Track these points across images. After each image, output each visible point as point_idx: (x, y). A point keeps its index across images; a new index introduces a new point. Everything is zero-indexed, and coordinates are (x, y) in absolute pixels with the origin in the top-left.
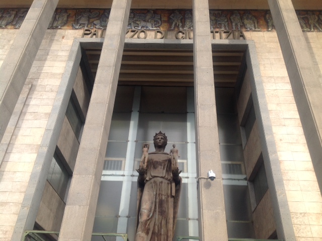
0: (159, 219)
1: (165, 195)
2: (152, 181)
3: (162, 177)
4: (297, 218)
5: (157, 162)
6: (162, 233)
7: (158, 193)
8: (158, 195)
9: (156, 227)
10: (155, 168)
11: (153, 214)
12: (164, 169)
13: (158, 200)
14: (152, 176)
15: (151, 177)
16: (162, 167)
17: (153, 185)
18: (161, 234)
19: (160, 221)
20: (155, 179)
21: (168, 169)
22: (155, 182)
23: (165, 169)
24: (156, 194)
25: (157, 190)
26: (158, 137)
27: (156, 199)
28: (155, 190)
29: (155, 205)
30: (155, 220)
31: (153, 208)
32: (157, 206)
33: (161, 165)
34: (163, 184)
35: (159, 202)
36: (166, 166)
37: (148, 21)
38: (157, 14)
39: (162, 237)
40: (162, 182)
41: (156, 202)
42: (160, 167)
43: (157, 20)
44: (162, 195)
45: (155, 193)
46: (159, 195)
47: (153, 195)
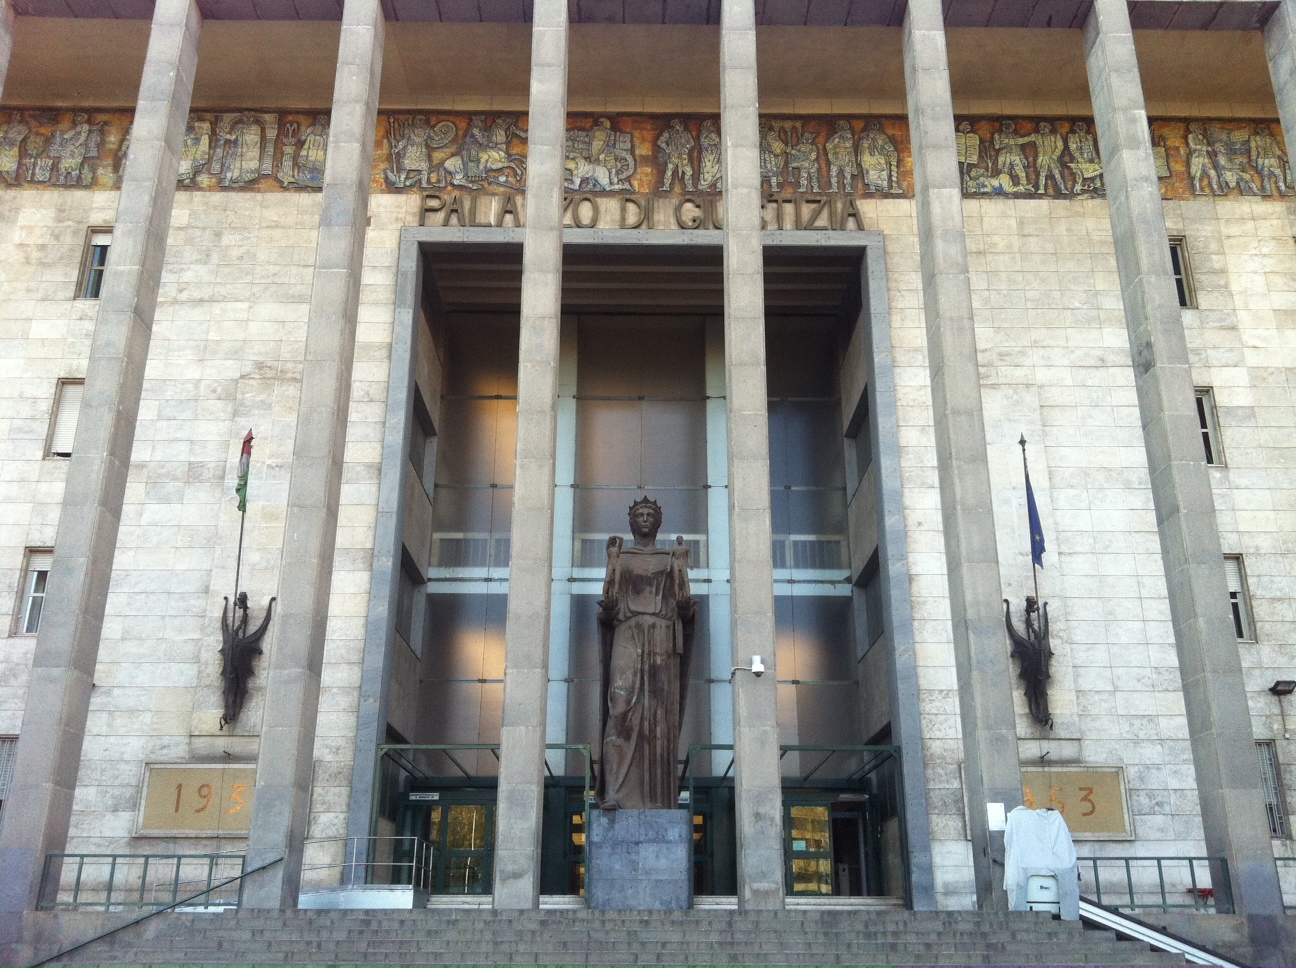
0: (650, 707)
1: (662, 655)
2: (632, 622)
3: (654, 614)
4: (932, 701)
5: (640, 578)
6: (659, 735)
7: (646, 651)
8: (646, 656)
9: (646, 724)
10: (637, 592)
11: (638, 698)
12: (657, 593)
13: (646, 667)
14: (631, 612)
15: (629, 614)
16: (654, 590)
17: (636, 631)
18: (655, 737)
19: (653, 711)
20: (639, 618)
21: (666, 592)
22: (639, 626)
23: (661, 592)
24: (643, 652)
25: (643, 645)
26: (640, 511)
27: (642, 664)
28: (639, 645)
29: (642, 678)
30: (643, 709)
31: (637, 685)
32: (646, 678)
33: (651, 585)
34: (657, 631)
35: (650, 670)
36: (662, 586)
37: (597, 161)
38: (622, 132)
39: (659, 743)
40: (653, 626)
41: (642, 671)
42: (648, 588)
43: (624, 154)
44: (655, 654)
45: (639, 651)
46: (649, 654)
47: (635, 656)
